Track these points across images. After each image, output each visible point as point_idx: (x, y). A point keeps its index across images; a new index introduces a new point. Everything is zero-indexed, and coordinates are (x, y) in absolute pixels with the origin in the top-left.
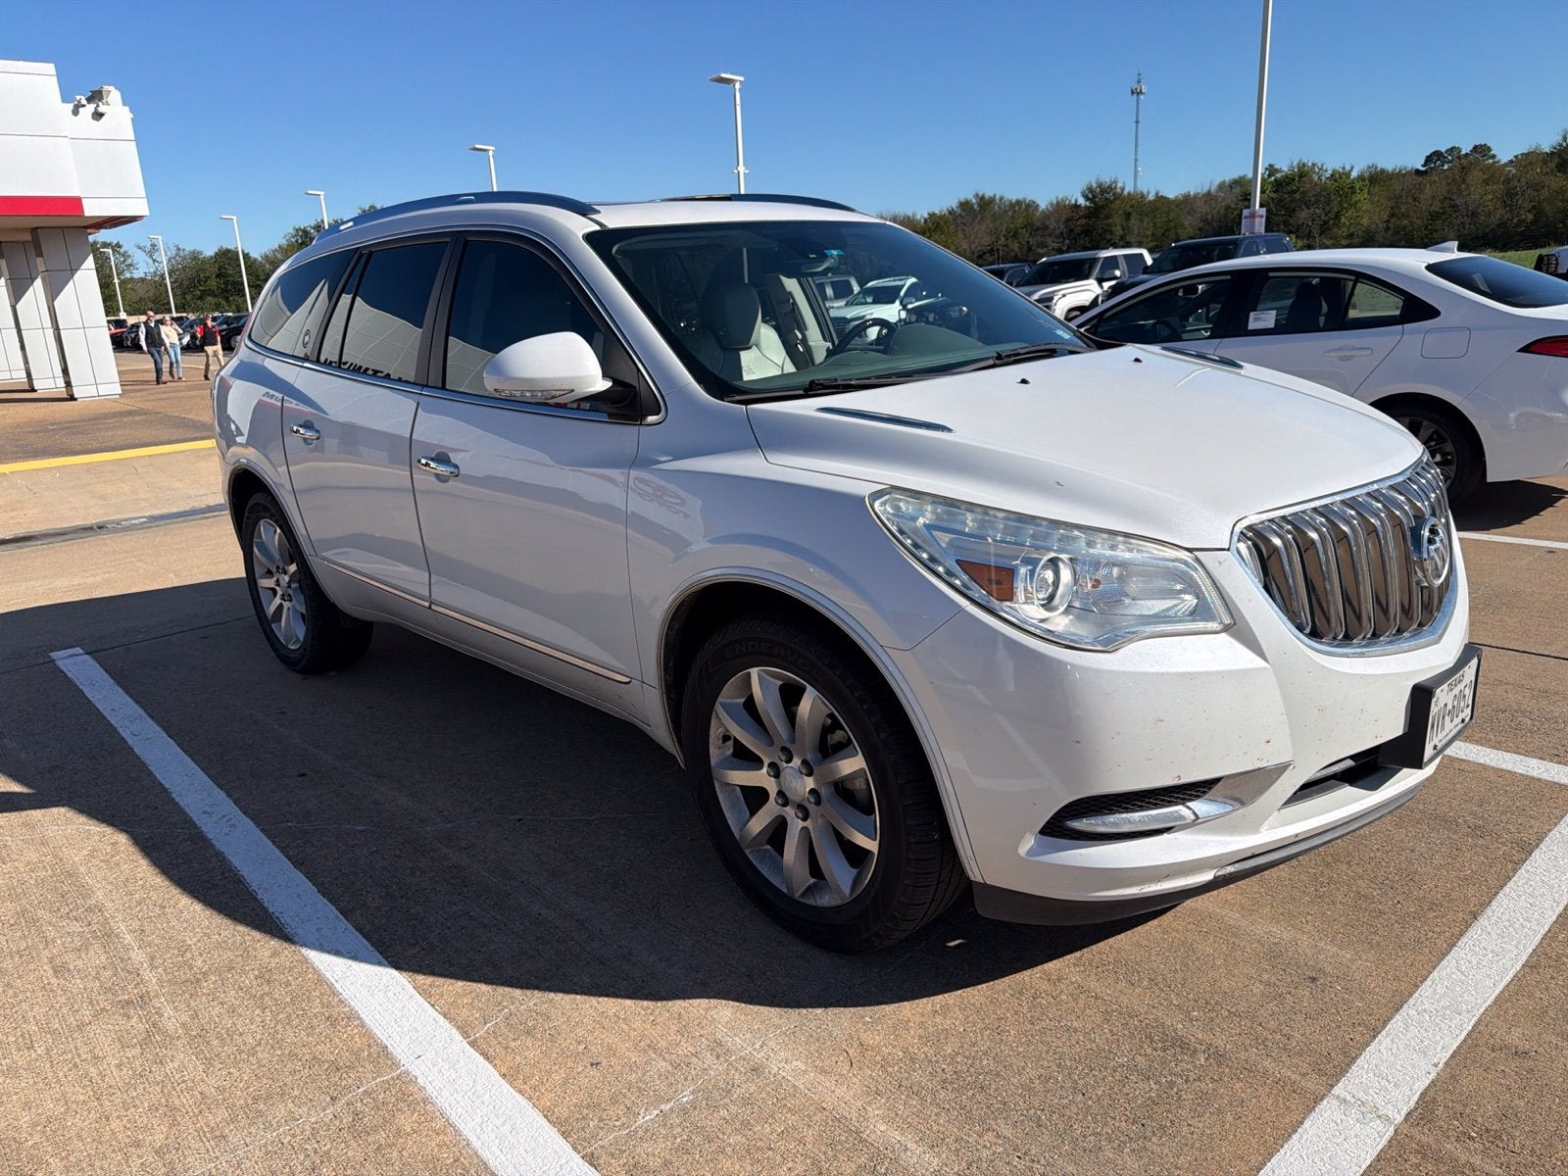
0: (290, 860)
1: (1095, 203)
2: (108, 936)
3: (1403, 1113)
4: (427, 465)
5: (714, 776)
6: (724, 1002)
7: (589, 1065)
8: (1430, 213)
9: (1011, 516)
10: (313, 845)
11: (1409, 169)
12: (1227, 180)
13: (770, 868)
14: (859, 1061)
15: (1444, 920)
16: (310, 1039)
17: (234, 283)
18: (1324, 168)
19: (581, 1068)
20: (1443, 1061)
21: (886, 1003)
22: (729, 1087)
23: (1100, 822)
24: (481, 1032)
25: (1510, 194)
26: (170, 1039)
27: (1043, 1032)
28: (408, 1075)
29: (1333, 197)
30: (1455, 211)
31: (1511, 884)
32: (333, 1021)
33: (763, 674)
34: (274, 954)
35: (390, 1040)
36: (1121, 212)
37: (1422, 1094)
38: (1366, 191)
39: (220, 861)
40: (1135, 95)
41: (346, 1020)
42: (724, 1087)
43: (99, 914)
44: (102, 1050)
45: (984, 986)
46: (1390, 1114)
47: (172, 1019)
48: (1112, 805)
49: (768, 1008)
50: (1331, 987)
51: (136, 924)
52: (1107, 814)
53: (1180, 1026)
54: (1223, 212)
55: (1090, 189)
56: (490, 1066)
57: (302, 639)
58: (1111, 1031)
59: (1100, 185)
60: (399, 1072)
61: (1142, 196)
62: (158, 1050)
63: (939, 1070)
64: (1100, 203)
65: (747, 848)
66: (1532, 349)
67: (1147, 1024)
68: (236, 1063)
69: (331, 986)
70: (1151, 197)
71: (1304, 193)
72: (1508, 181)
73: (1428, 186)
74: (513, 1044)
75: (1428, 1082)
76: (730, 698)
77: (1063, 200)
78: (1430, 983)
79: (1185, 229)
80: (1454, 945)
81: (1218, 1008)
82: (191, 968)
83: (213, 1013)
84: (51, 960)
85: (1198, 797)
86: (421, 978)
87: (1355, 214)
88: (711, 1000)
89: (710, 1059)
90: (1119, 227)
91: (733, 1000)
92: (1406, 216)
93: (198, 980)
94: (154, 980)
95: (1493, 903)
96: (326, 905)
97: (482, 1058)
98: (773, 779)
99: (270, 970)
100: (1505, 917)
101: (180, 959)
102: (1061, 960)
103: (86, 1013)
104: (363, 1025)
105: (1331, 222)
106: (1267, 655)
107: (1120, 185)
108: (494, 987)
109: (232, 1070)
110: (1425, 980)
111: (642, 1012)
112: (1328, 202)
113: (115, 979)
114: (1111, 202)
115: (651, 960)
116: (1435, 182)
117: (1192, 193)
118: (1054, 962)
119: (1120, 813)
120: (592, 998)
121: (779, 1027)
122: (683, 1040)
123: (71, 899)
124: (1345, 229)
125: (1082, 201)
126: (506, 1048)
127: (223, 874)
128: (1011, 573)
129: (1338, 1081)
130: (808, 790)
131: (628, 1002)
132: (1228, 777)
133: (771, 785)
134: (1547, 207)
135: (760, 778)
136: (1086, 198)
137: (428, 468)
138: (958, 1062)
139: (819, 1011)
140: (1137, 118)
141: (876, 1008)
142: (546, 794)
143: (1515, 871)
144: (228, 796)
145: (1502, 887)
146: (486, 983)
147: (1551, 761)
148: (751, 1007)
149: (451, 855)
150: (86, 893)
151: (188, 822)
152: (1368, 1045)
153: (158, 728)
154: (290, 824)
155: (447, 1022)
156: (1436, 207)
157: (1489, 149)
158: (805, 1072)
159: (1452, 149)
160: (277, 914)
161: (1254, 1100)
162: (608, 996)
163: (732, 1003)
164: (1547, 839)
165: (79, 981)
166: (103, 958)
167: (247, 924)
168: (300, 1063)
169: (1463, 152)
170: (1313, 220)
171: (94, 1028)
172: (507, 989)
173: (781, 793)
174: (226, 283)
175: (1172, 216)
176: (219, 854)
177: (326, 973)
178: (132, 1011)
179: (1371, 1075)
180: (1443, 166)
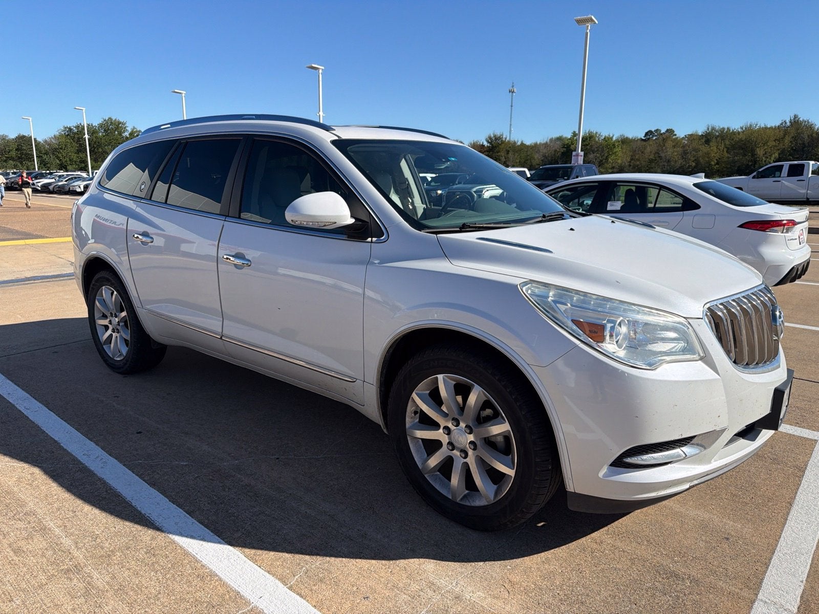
0: (146, 482)
1: (492, 145)
2: (44, 530)
3: (796, 607)
4: (227, 259)
5: (407, 433)
6: (427, 560)
7: (362, 598)
8: (649, 160)
9: (600, 298)
10: (158, 473)
11: (639, 138)
12: (554, 137)
13: (440, 485)
14: (512, 591)
15: (777, 506)
16: (191, 589)
17: (26, 154)
18: (601, 134)
19: (359, 601)
20: (804, 580)
21: (516, 558)
22: (446, 608)
23: (639, 459)
24: (293, 582)
25: (685, 153)
26: (101, 593)
27: (603, 570)
28: (257, 608)
29: (605, 149)
30: (661, 159)
31: (801, 488)
32: (202, 578)
33: (446, 378)
34: (153, 539)
35: (240, 588)
36: (504, 150)
37: (801, 597)
38: (620, 147)
39: (102, 483)
40: (511, 93)
41: (209, 577)
42: (443, 608)
43: (34, 516)
44: (59, 600)
45: (563, 547)
46: (789, 607)
47: (100, 579)
48: (648, 450)
49: (453, 563)
50: (737, 543)
51: (60, 522)
52: (645, 454)
53: (671, 565)
54: (553, 153)
55: (490, 138)
56: (305, 601)
57: (125, 355)
58: (638, 569)
59: (495, 136)
60: (251, 607)
61: (515, 143)
62: (96, 599)
63: (556, 594)
64: (494, 145)
65: (426, 474)
66: (744, 226)
67: (654, 565)
68: (148, 605)
69: (194, 557)
70: (519, 143)
71: (591, 146)
72: (684, 147)
73: (648, 147)
74: (314, 588)
75: (802, 591)
76: (422, 391)
77: (476, 142)
78: (783, 539)
79: (535, 160)
80: (787, 519)
81: (686, 555)
82: (102, 548)
83: (124, 575)
84: (10, 545)
85: (686, 445)
86: (247, 550)
87: (615, 158)
88: (421, 559)
89: (430, 593)
90: (503, 157)
91: (432, 559)
92: (638, 160)
93: (109, 556)
94: (81, 556)
95: (797, 498)
96: (176, 508)
97: (298, 597)
98: (446, 436)
99: (153, 548)
100: (805, 505)
101: (94, 543)
102: (599, 531)
103: (42, 578)
104: (220, 580)
105: (604, 161)
106: (719, 371)
107: (504, 136)
108: (293, 554)
109: (147, 610)
110: (780, 537)
111: (383, 567)
112: (603, 151)
113: (55, 556)
114: (500, 144)
115: (379, 537)
116: (651, 145)
117: (538, 143)
118: (595, 533)
119: (651, 453)
120: (352, 560)
121: (462, 573)
122: (412, 583)
123: (13, 508)
124: (610, 164)
125: (486, 144)
126: (311, 590)
127: (107, 491)
128: (603, 327)
129: (759, 592)
130: (469, 441)
131: (373, 562)
132: (700, 435)
133: (445, 439)
134: (701, 160)
135: (438, 435)
136: (488, 142)
137: (228, 260)
138: (564, 589)
139: (481, 563)
140: (512, 104)
141: (511, 561)
142: (288, 444)
143: (801, 481)
144: (97, 445)
145: (798, 489)
146: (287, 553)
147: (796, 426)
148: (443, 562)
149: (243, 479)
150: (23, 504)
151: (76, 461)
152: (766, 572)
153: (40, 405)
154: (141, 462)
155: (271, 576)
156: (652, 157)
157: (674, 131)
158: (485, 598)
159: (657, 131)
160: (147, 515)
161: (722, 604)
162: (360, 558)
163: (432, 561)
164: (809, 465)
165: (32, 558)
166: (44, 543)
167: (131, 521)
168: (188, 604)
169: (662, 132)
170: (596, 159)
171: (50, 587)
172: (301, 556)
173: (450, 443)
174: (22, 154)
175: (529, 153)
176: (100, 479)
177: (189, 549)
178: (72, 576)
179: (773, 588)
180: (653, 137)
